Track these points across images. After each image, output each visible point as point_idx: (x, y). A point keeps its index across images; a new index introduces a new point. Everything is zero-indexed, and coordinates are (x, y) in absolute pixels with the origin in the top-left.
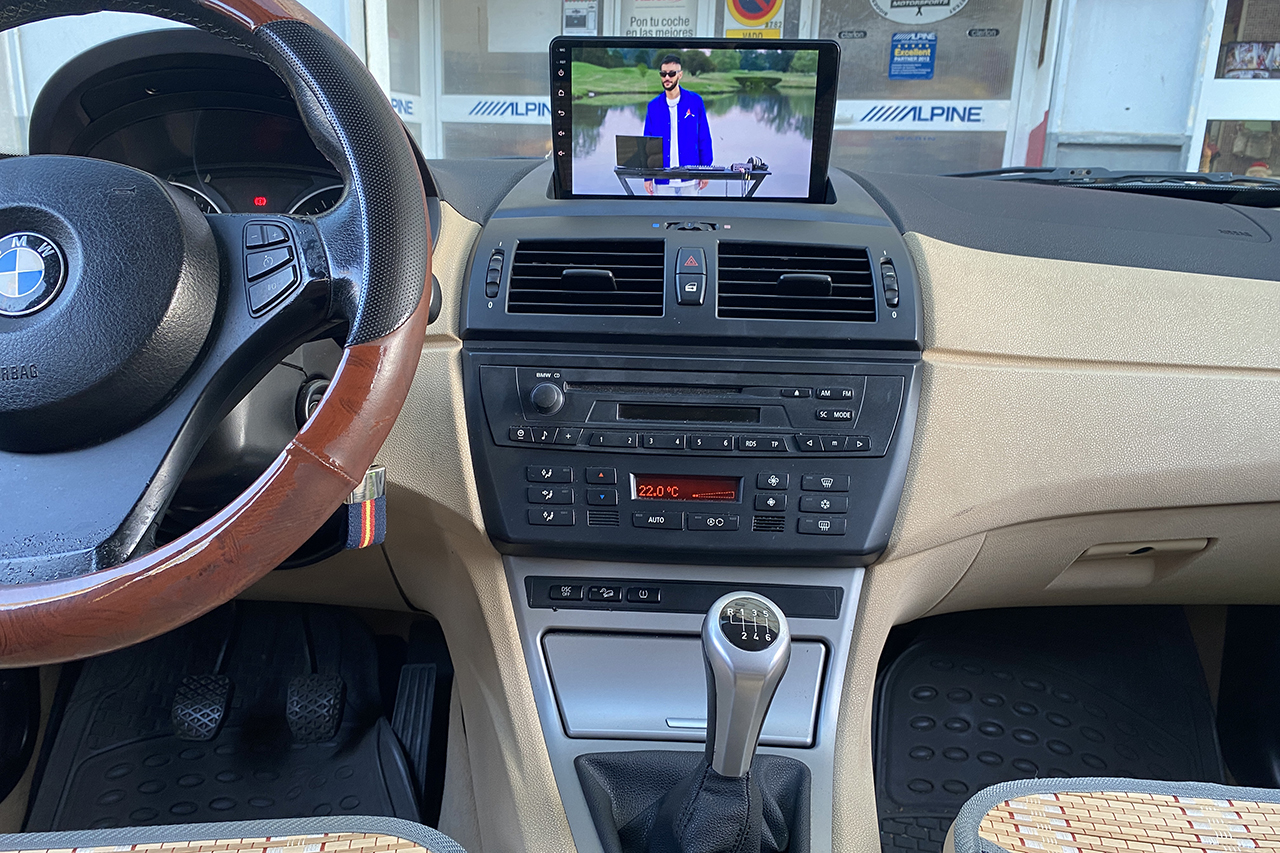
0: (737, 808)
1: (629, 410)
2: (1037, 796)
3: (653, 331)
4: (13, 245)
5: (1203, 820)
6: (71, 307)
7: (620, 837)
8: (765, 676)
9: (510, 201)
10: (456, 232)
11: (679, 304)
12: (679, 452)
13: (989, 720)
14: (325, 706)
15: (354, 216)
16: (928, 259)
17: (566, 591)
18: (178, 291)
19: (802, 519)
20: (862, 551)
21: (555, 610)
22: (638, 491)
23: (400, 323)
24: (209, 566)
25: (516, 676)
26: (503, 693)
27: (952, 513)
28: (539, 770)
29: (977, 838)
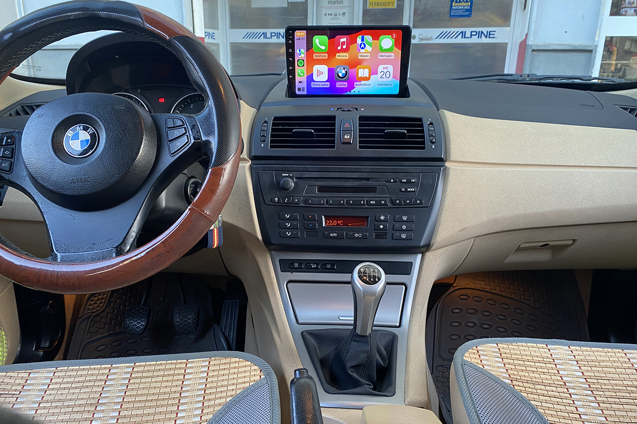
0: (366, 348)
1: (322, 189)
2: (489, 344)
3: (331, 155)
4: (78, 129)
5: (557, 354)
6: (102, 154)
7: (321, 363)
8: (376, 294)
10: (246, 114)
12: (343, 206)
13: (485, 322)
14: (191, 319)
15: (210, 114)
16: (449, 122)
17: (296, 265)
18: (142, 146)
19: (394, 234)
20: (420, 246)
21: (292, 273)
22: (326, 223)
23: (230, 158)
24: (160, 254)
25: (276, 300)
26: (271, 307)
27: (458, 230)
28: (287, 336)
29: (463, 360)
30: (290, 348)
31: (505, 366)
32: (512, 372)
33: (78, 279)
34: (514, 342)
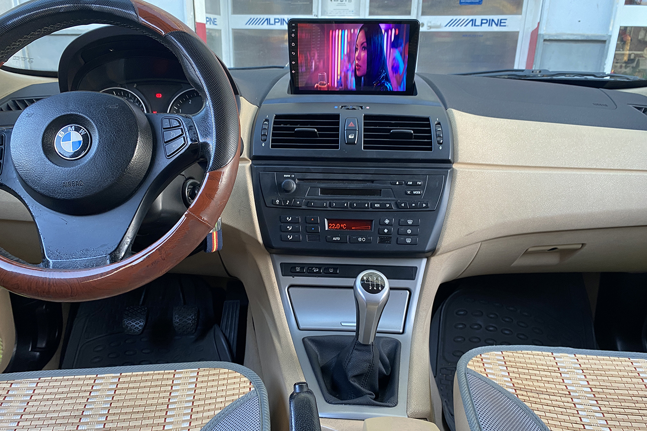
0: (368, 357)
1: (325, 191)
2: (494, 352)
3: (335, 156)
4: (69, 130)
5: (562, 362)
6: (94, 156)
7: (322, 370)
8: (379, 303)
9: (271, 95)
10: (247, 111)
11: (346, 144)
12: (347, 210)
13: (491, 324)
16: (457, 122)
17: (298, 269)
19: (399, 238)
20: (425, 251)
21: (293, 277)
22: (329, 226)
23: (229, 161)
24: (155, 261)
25: (277, 304)
26: (272, 312)
27: (464, 234)
28: (288, 343)
29: (466, 369)
30: (291, 355)
31: (509, 374)
32: (516, 381)
34: (519, 349)
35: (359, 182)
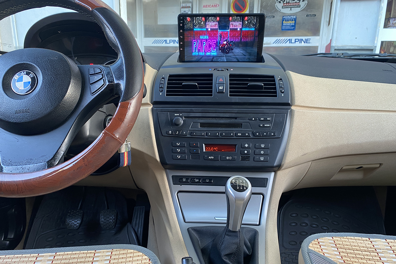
0: (237, 240)
2: (327, 238)
3: (210, 101)
4: (22, 74)
5: (377, 245)
6: (39, 92)
7: (202, 252)
8: (244, 200)
9: (166, 63)
10: (150, 73)
11: (218, 93)
12: (218, 137)
13: (314, 223)
14: (112, 219)
15: (121, 65)
16: (293, 78)
17: (184, 180)
18: (70, 87)
19: (255, 157)
20: (273, 166)
21: (181, 185)
22: (206, 149)
23: (135, 95)
24: (80, 167)
25: (170, 205)
26: (166, 210)
27: (301, 155)
28: (177, 232)
29: (308, 249)
30: (179, 240)
31: (340, 254)
32: (346, 259)
33: (17, 185)
34: (345, 236)
35: (227, 119)
